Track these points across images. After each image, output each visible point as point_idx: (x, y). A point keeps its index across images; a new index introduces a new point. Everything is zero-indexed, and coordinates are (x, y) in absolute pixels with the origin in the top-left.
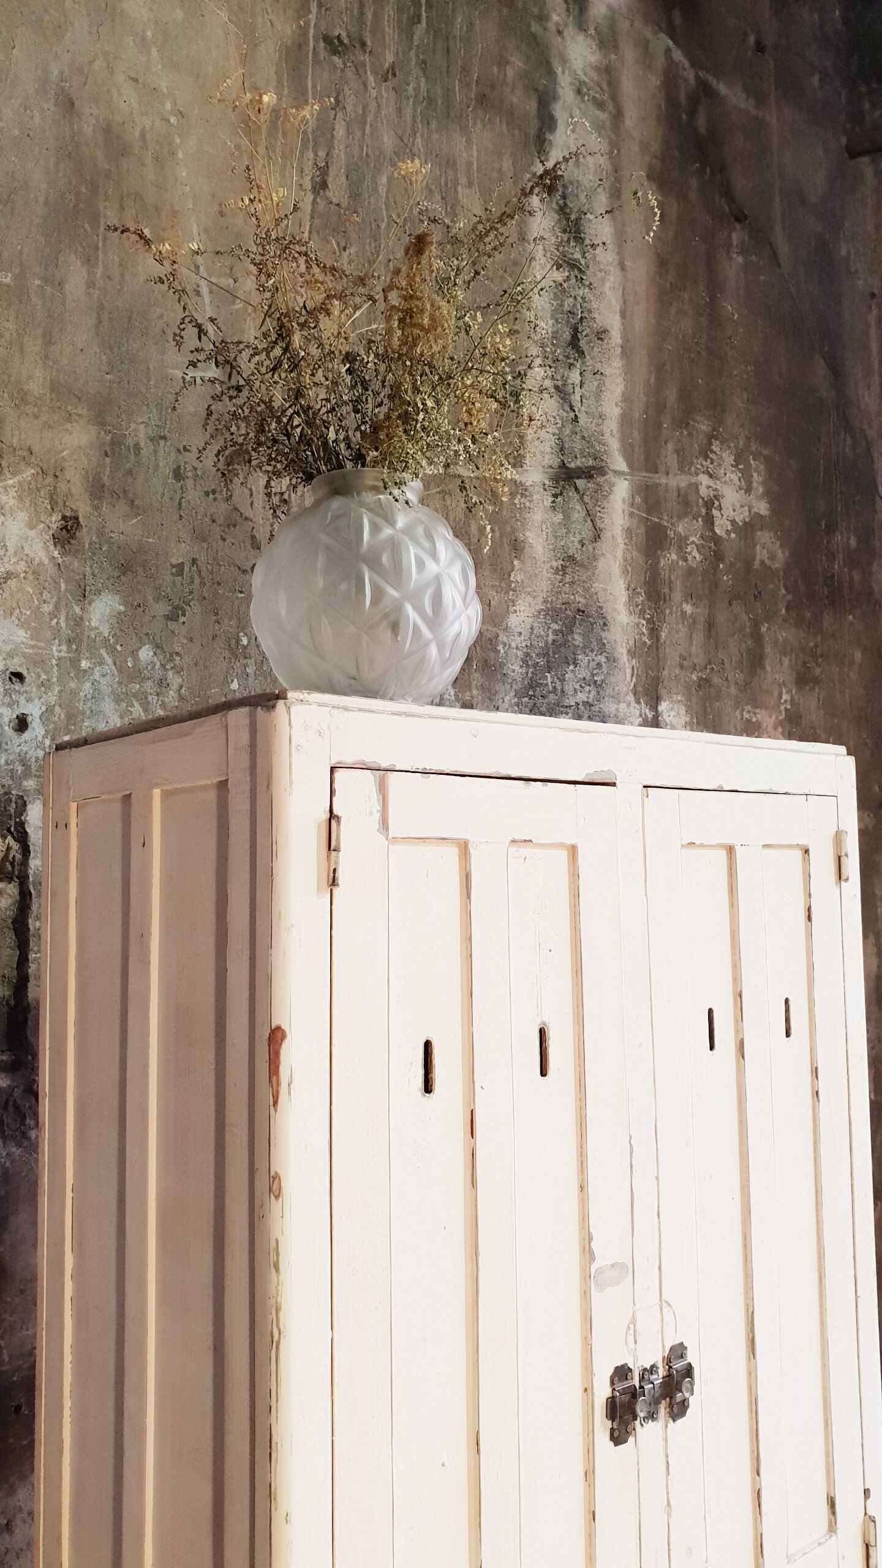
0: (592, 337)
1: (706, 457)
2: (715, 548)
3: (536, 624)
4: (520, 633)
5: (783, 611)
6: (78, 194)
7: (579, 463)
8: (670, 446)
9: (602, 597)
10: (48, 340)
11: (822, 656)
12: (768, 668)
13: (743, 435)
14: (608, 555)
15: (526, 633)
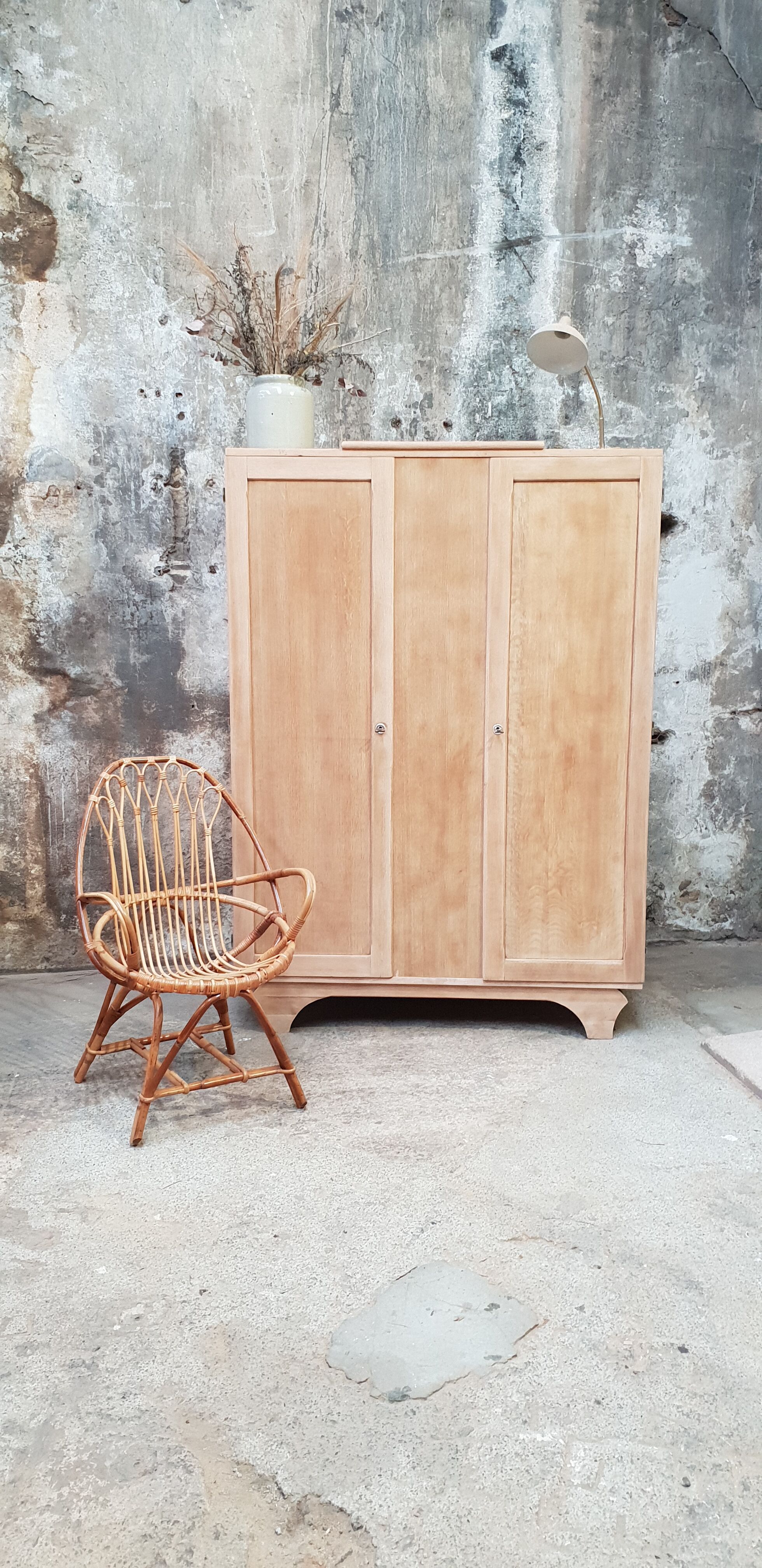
0: (532, 150)
1: (630, 212)
2: (637, 276)
3: (481, 342)
4: (469, 349)
5: (702, 314)
6: (200, 153)
7: (518, 236)
8: (598, 211)
9: (534, 320)
10: (188, 231)
11: (740, 342)
12: (684, 355)
13: (668, 191)
14: (540, 292)
15: (473, 349)
